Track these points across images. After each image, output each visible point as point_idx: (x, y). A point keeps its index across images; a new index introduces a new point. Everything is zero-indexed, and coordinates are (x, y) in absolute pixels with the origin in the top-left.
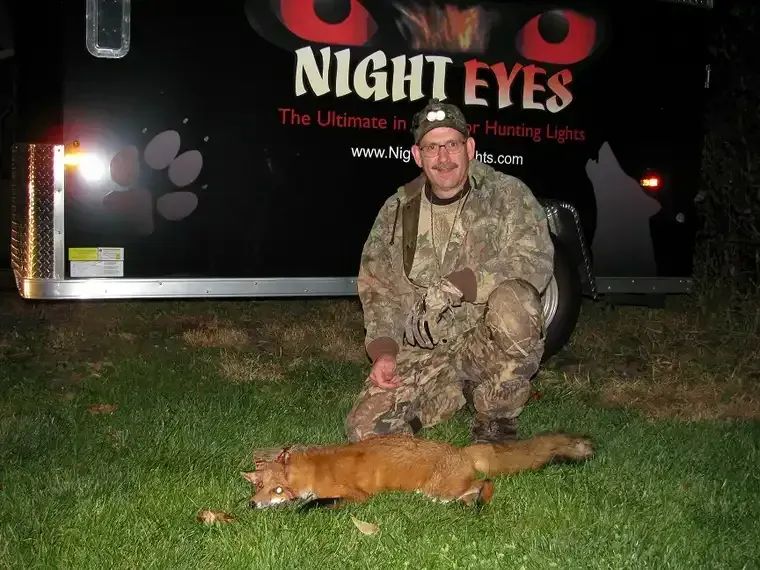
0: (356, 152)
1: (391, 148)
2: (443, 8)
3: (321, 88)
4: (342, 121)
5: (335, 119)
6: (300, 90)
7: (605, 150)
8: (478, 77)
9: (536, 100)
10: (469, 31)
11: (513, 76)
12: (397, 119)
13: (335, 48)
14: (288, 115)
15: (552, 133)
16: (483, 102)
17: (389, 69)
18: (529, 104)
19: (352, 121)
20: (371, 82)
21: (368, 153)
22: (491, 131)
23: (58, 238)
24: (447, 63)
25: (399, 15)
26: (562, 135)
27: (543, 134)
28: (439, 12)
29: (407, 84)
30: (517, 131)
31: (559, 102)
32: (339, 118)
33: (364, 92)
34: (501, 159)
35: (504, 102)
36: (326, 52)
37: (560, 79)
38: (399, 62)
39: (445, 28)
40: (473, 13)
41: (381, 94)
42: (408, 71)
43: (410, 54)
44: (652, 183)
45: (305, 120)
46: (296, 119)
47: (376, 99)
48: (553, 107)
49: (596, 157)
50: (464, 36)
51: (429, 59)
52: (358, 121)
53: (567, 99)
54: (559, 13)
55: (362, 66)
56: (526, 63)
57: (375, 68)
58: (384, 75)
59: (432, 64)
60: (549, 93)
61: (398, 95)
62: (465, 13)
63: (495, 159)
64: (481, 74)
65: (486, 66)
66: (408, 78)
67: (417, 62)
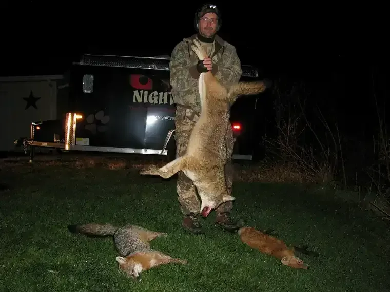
1: (158, 116)
3: (140, 100)
6: (134, 101)
17: (158, 96)
20: (153, 99)
23: (74, 135)
25: (162, 82)
29: (163, 100)
33: (151, 101)
36: (141, 91)
38: (161, 94)
41: (156, 102)
42: (163, 96)
43: (164, 92)
44: (237, 127)
46: (133, 108)
47: (155, 103)
55: (151, 95)
57: (154, 96)
58: (157, 97)
61: (161, 102)
66: (163, 98)
67: (166, 94)
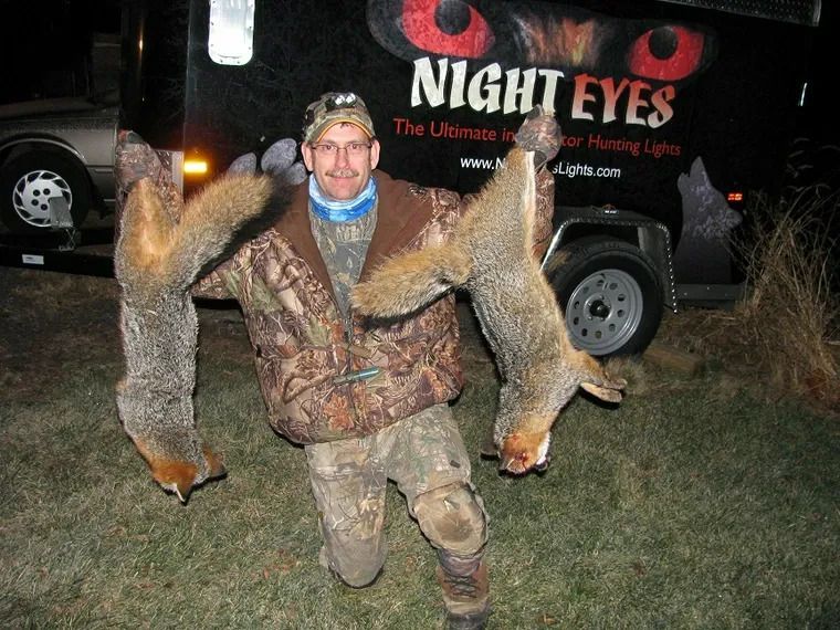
0: (465, 163)
1: (498, 160)
2: (559, 22)
3: (436, 99)
4: (453, 133)
5: (447, 130)
6: (416, 101)
7: (698, 165)
8: (587, 92)
9: (638, 116)
10: (582, 47)
11: (620, 91)
12: (506, 132)
13: (453, 59)
14: (403, 125)
15: (650, 147)
16: (589, 116)
17: (503, 82)
18: (632, 118)
19: (464, 133)
20: (484, 94)
21: (476, 164)
22: (594, 144)
24: (559, 78)
25: (517, 28)
26: (658, 150)
27: (641, 149)
28: (555, 26)
29: (519, 97)
30: (618, 145)
31: (660, 118)
32: (452, 128)
33: (477, 104)
34: (601, 172)
35: (609, 116)
36: (443, 63)
37: (664, 95)
38: (513, 75)
39: (560, 42)
40: (588, 27)
41: (493, 106)
42: (521, 83)
43: (524, 67)
44: (737, 197)
45: (419, 130)
46: (410, 129)
47: (489, 111)
48: (654, 122)
49: (687, 171)
50: (577, 50)
51: (542, 72)
52: (469, 133)
53: (668, 114)
54: (670, 29)
55: (478, 78)
56: (634, 78)
57: (489, 81)
58: (498, 87)
59: (544, 77)
60: (652, 109)
61: (510, 107)
62: (580, 26)
63: (595, 171)
64: (590, 89)
65: (594, 80)
66: (520, 91)
67: (530, 75)
